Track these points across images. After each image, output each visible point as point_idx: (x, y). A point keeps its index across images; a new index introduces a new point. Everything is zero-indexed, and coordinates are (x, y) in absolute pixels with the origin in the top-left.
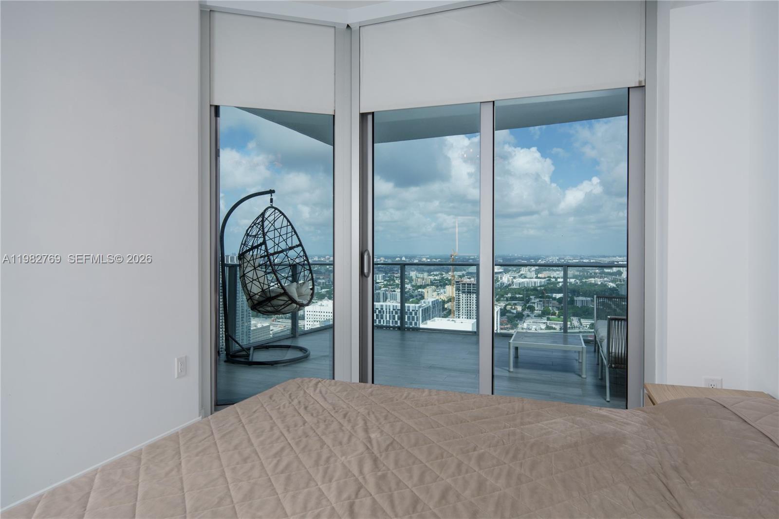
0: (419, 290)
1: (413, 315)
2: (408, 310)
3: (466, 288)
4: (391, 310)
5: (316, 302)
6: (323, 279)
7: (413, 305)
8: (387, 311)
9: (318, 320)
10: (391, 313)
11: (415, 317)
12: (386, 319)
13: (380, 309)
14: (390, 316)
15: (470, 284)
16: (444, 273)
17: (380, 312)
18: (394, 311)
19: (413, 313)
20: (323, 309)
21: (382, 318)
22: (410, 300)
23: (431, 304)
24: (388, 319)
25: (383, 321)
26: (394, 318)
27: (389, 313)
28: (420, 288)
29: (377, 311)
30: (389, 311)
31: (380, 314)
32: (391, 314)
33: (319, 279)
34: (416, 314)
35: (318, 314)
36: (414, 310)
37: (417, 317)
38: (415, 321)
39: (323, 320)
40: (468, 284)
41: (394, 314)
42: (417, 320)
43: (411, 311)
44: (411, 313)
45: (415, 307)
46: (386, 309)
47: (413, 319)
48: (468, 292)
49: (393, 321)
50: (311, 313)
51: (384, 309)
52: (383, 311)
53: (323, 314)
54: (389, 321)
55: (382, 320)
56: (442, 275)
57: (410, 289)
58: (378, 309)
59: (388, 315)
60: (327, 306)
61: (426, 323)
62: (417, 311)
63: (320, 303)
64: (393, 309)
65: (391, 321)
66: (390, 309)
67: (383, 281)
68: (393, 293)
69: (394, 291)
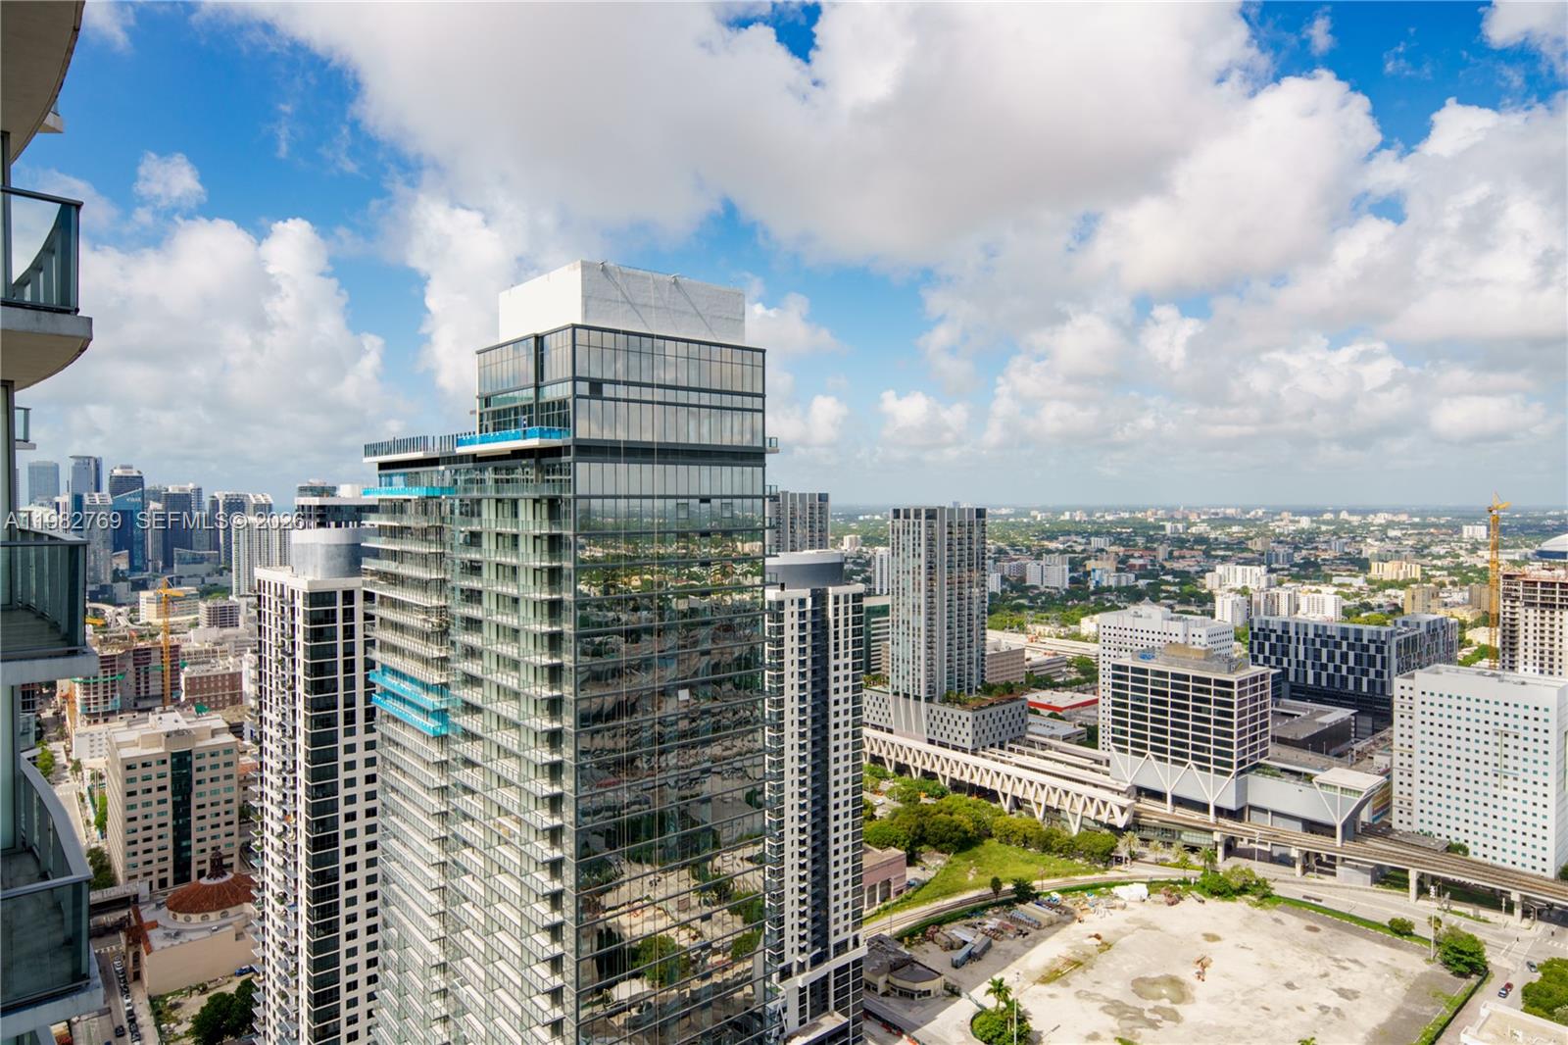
0: (1388, 592)
1: (1372, 651)
2: (1356, 639)
3: (1539, 595)
4: (1311, 635)
5: (1125, 608)
6: (1141, 557)
7: (1374, 628)
8: (1298, 639)
9: (1128, 646)
10: (1309, 642)
11: (1379, 657)
12: (1297, 656)
13: (1279, 633)
14: (1306, 649)
15: (1553, 585)
16: (1462, 552)
17: (1279, 638)
18: (1318, 640)
19: (1372, 647)
20: (1139, 624)
21: (1286, 653)
22: (1363, 615)
23: (1423, 629)
24: (1301, 657)
25: (1289, 661)
26: (1318, 657)
27: (1305, 643)
28: (1392, 587)
29: (1273, 636)
30: (1305, 640)
31: (1279, 644)
32: (1310, 647)
33: (1132, 556)
34: (1380, 650)
35: (1128, 633)
36: (1374, 642)
37: (1383, 659)
38: (1379, 667)
39: (1139, 647)
40: (1543, 584)
41: (1318, 646)
42: (1383, 667)
43: (1365, 642)
44: (1365, 648)
45: (1379, 633)
46: (1297, 633)
47: (1372, 661)
48: (1545, 605)
49: (1313, 664)
50: (1112, 631)
51: (1292, 633)
52: (1289, 638)
53: (1139, 634)
54: (1304, 663)
55: (1285, 660)
56: (1458, 556)
57: (1360, 588)
58: (1275, 631)
59: (1301, 648)
60: (1150, 617)
61: (1412, 677)
62: (1384, 643)
63: (1132, 608)
64: (1316, 635)
65: (1309, 663)
66: (1306, 634)
67: (1287, 566)
68: (1315, 595)
69: (1319, 592)
